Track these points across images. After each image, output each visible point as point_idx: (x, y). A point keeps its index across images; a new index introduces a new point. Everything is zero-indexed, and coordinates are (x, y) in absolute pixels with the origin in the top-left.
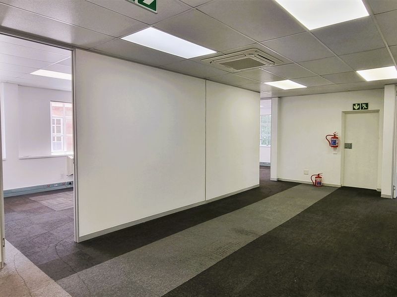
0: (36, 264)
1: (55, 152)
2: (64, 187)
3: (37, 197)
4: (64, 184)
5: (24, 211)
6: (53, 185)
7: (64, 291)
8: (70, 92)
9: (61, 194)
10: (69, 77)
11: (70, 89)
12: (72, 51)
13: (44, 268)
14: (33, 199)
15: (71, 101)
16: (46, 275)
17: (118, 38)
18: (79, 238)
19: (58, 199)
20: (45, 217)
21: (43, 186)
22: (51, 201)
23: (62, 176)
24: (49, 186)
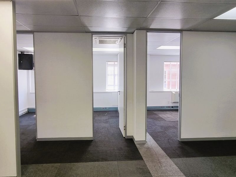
0: (160, 146)
1: (165, 89)
2: (169, 109)
3: (157, 112)
4: (169, 107)
5: (152, 118)
6: (164, 107)
7: (175, 165)
8: (179, 56)
9: (168, 112)
10: (178, 48)
11: (179, 54)
12: (181, 33)
13: (164, 149)
14: (155, 112)
15: (179, 61)
16: (165, 153)
17: (211, 19)
18: (181, 139)
19: (167, 115)
20: (162, 123)
21: (159, 107)
22: (163, 115)
23: (169, 102)
24: (162, 107)
